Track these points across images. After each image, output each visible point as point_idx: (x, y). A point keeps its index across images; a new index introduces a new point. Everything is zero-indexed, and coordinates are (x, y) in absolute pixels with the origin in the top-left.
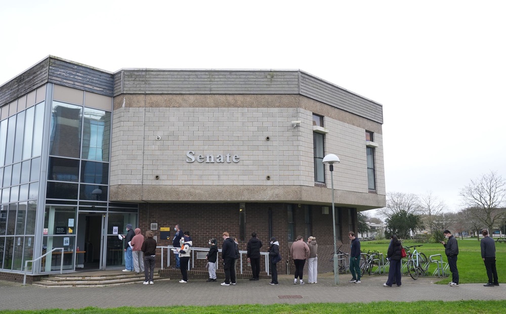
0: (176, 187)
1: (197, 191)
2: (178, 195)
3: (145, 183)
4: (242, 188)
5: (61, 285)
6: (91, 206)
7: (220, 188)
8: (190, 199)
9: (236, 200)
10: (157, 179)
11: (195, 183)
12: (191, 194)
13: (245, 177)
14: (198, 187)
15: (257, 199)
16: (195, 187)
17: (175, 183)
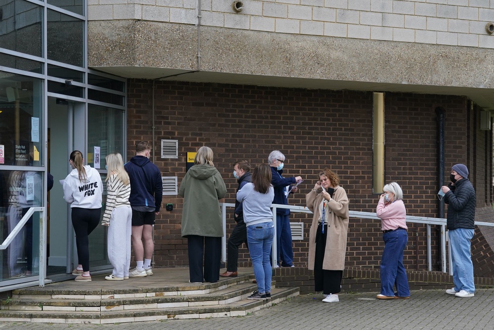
0: (283, 37)
1: (334, 54)
2: (288, 60)
3: (209, 20)
4: (433, 51)
5: (135, 316)
6: (63, 81)
7: (385, 48)
8: (318, 74)
9: (420, 83)
10: (237, 12)
11: (331, 30)
12: (318, 59)
13: (441, 24)
14: (336, 42)
15: (465, 84)
16: (328, 41)
17: (283, 27)
